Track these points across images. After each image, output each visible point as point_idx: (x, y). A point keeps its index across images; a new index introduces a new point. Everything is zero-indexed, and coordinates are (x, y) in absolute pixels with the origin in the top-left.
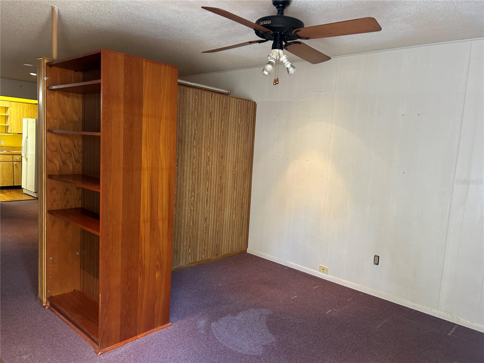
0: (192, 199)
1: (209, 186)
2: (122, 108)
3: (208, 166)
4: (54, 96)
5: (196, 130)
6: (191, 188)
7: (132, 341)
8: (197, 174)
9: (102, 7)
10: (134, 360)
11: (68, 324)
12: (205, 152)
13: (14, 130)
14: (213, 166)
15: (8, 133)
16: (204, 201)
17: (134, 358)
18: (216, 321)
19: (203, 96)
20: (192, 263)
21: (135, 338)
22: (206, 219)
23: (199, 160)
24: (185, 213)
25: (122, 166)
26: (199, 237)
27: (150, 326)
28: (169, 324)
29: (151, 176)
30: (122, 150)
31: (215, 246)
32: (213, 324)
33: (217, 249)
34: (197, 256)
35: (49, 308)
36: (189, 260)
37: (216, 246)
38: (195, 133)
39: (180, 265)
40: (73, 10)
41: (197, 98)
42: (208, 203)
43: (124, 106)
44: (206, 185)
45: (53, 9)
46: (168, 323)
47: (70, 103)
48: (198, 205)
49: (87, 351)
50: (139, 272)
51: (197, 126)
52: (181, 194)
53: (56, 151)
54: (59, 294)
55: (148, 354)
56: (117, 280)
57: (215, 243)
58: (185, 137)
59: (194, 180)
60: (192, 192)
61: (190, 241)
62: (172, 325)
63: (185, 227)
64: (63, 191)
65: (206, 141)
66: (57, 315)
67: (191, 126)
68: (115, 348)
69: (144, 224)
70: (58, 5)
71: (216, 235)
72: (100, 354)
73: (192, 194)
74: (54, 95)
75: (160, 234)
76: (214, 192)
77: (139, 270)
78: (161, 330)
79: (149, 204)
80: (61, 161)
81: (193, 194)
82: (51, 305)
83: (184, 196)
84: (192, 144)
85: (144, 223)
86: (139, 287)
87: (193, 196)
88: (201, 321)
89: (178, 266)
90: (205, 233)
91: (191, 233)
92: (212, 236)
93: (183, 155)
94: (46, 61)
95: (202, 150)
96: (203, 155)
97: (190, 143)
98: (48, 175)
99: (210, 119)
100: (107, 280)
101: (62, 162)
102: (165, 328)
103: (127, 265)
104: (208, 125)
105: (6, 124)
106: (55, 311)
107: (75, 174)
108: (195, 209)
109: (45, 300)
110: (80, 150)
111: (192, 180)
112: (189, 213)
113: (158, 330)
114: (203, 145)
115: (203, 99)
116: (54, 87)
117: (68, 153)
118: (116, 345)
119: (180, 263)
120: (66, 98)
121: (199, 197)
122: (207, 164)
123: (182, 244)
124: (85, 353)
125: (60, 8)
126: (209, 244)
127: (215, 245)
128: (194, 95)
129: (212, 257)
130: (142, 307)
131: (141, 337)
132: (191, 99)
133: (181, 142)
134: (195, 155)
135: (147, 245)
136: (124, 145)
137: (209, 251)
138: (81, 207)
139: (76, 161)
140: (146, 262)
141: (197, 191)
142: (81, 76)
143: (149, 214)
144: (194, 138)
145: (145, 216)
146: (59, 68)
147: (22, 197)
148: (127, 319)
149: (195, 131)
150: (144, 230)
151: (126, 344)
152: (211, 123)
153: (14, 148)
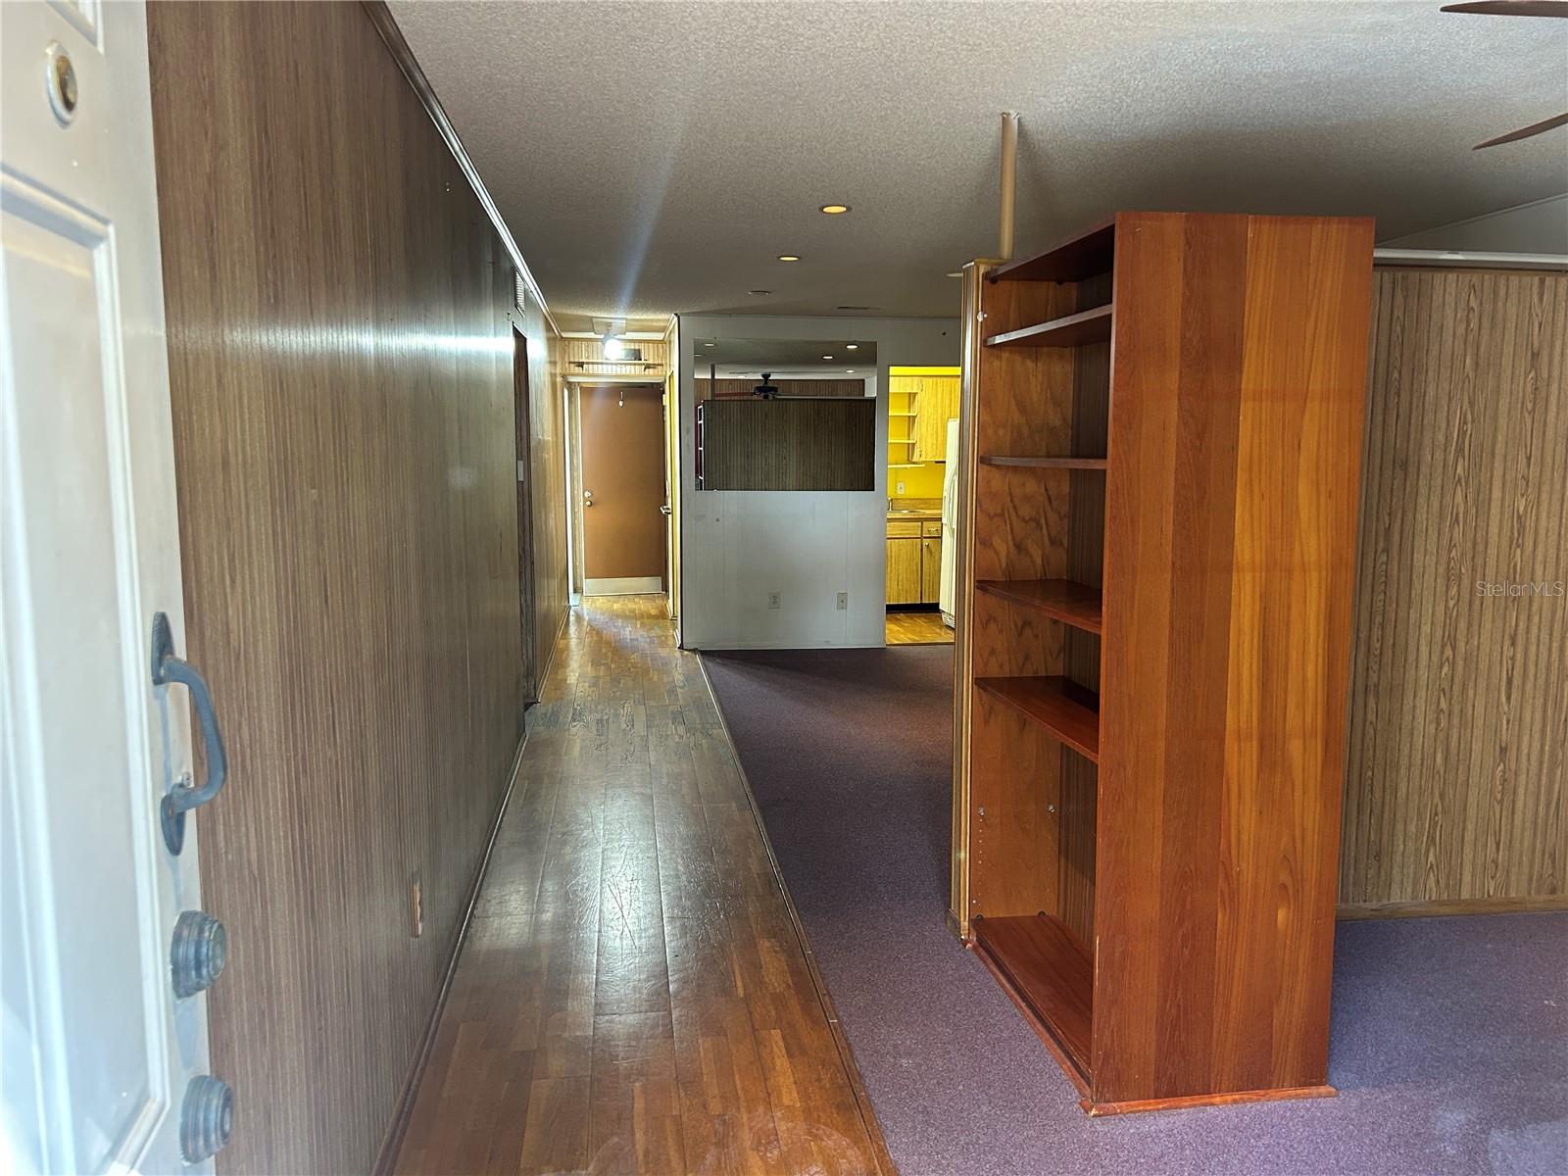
0: (1445, 669)
1: (1522, 625)
2: (1172, 380)
3: (1519, 551)
4: (999, 363)
5: (1469, 417)
6: (1439, 633)
7: (1194, 1106)
8: (1466, 582)
9: (1135, 79)
10: (1195, 1165)
11: (1017, 1005)
12: (1503, 500)
13: (926, 454)
14: (1541, 548)
15: (914, 463)
16: (1495, 681)
17: (1194, 1159)
18: (1512, 1127)
19: (1502, 293)
20: (1440, 903)
21: (1203, 1101)
22: (1503, 750)
23: (1475, 527)
24: (1413, 721)
25: (1170, 558)
26: (1472, 812)
27: (1256, 1078)
28: (1323, 1089)
29: (1263, 591)
30: (1172, 509)
31: (1543, 855)
32: (1497, 1137)
33: (1554, 867)
34: (1461, 880)
35: (975, 948)
36: (1430, 889)
37: (1547, 856)
38: (1462, 433)
39: (1392, 901)
40: (1056, 108)
41: (1474, 303)
42: (1514, 690)
43: (1181, 372)
44: (1505, 624)
45: (1005, 120)
46: (1321, 1084)
47: (1040, 377)
48: (1471, 693)
49: (1059, 1096)
50: (1219, 893)
51: (1471, 403)
52: (1396, 653)
53: (1002, 515)
54: (1001, 916)
55: (1242, 1162)
56: (1148, 907)
57: (1544, 842)
58: (1420, 446)
59: (1451, 603)
60: (1443, 646)
61: (1433, 824)
62: (1337, 1096)
63: (1413, 768)
64: (1016, 625)
65: (1509, 458)
66: (994, 974)
67: (1446, 408)
68: (1139, 1111)
69: (1236, 744)
70: (1018, 105)
71: (1547, 812)
72: (1094, 1116)
73: (1442, 653)
74: (1001, 361)
75: (1293, 784)
76: (1543, 649)
77: (1219, 889)
78: (1293, 1101)
79: (1254, 680)
80: (1011, 543)
81: (1448, 652)
82: (980, 942)
83: (1412, 658)
84: (1451, 472)
85: (1240, 740)
86: (1218, 943)
87: (1448, 659)
88: (1452, 1112)
89: (1385, 902)
90: (1501, 802)
91: (1437, 794)
92: (1529, 816)
93: (1410, 515)
94: (982, 269)
95: (1490, 490)
96: (1495, 510)
97: (1440, 470)
98: (978, 581)
99: (1532, 374)
100: (1118, 900)
101: (1015, 545)
102: (1310, 1100)
103: (1179, 866)
104: (1524, 396)
105: (909, 439)
106: (989, 961)
107: (1048, 578)
108: (1456, 709)
109: (965, 924)
110: (1065, 509)
111: (1447, 601)
112: (1431, 722)
113: (1282, 1098)
114: (1498, 472)
115: (1500, 304)
116: (999, 339)
117: (1031, 519)
118: (1144, 1105)
119: (1393, 892)
120: (1030, 364)
121: (1474, 665)
122: (1516, 543)
123: (1400, 827)
124: (1053, 1099)
125: (1023, 112)
126: (1518, 845)
127: (1544, 851)
128: (1464, 295)
129: (1529, 894)
130: (1227, 1006)
131: (1225, 1103)
132: (1449, 312)
133: (1405, 465)
134: (1461, 510)
135: (1248, 812)
136: (1177, 493)
137: (1514, 870)
138: (1062, 674)
139: (1052, 542)
140: (1244, 866)
141: (1467, 643)
142: (1074, 294)
143: (1255, 714)
144: (1460, 451)
145: (1243, 719)
146: (1015, 282)
147: (940, 635)
148: (1177, 1033)
149: (1465, 423)
150: (1239, 763)
151: (1175, 1112)
152: (1536, 389)
153: (926, 502)
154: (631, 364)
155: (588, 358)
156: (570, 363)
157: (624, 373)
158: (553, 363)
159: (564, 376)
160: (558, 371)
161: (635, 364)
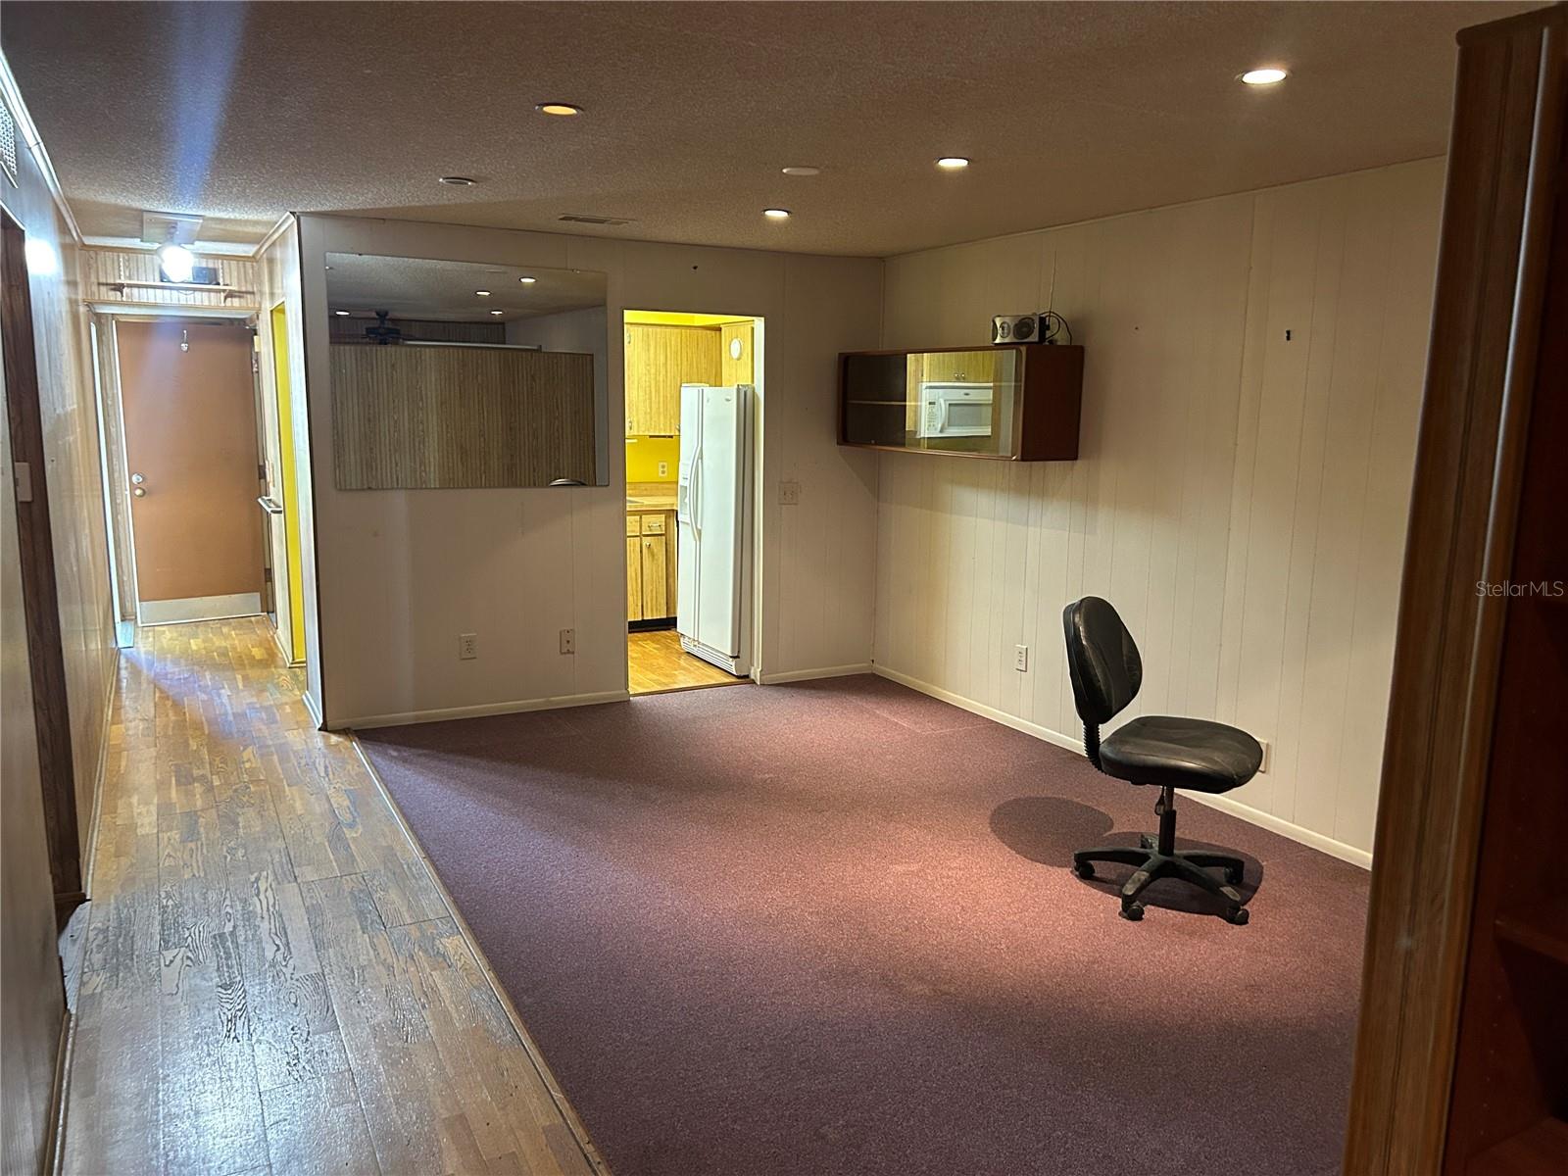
154: (201, 290)
155: (130, 278)
156: (99, 284)
157: (191, 302)
158: (72, 284)
159: (89, 305)
160: (80, 297)
161: (209, 291)
